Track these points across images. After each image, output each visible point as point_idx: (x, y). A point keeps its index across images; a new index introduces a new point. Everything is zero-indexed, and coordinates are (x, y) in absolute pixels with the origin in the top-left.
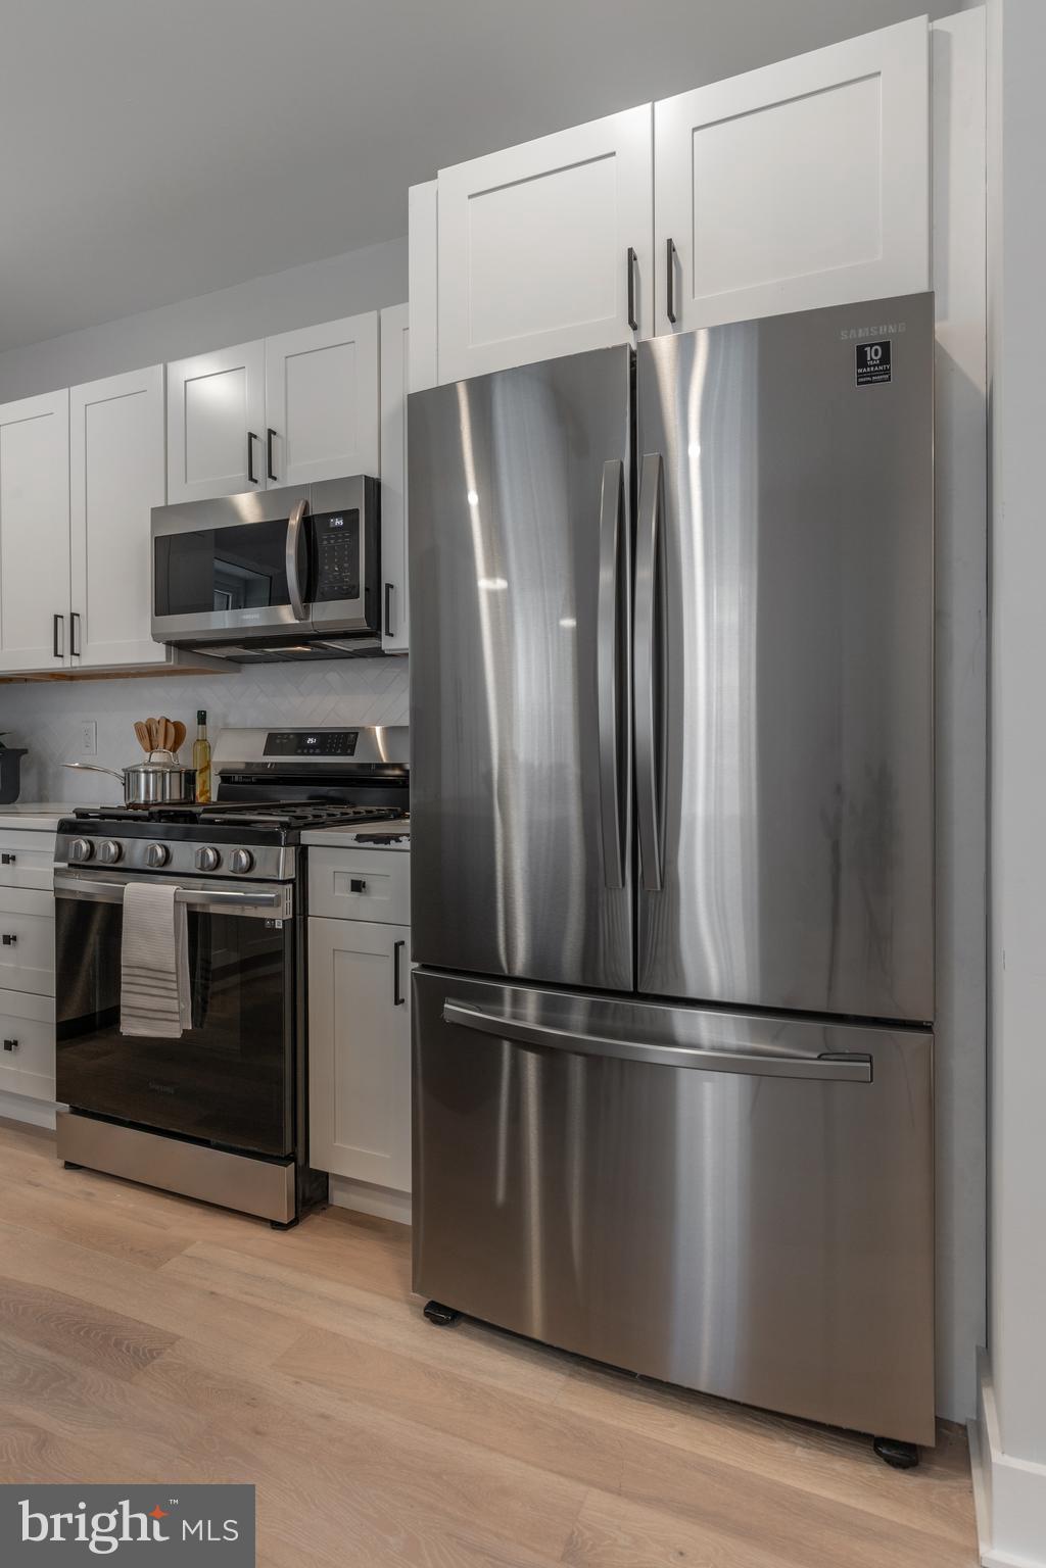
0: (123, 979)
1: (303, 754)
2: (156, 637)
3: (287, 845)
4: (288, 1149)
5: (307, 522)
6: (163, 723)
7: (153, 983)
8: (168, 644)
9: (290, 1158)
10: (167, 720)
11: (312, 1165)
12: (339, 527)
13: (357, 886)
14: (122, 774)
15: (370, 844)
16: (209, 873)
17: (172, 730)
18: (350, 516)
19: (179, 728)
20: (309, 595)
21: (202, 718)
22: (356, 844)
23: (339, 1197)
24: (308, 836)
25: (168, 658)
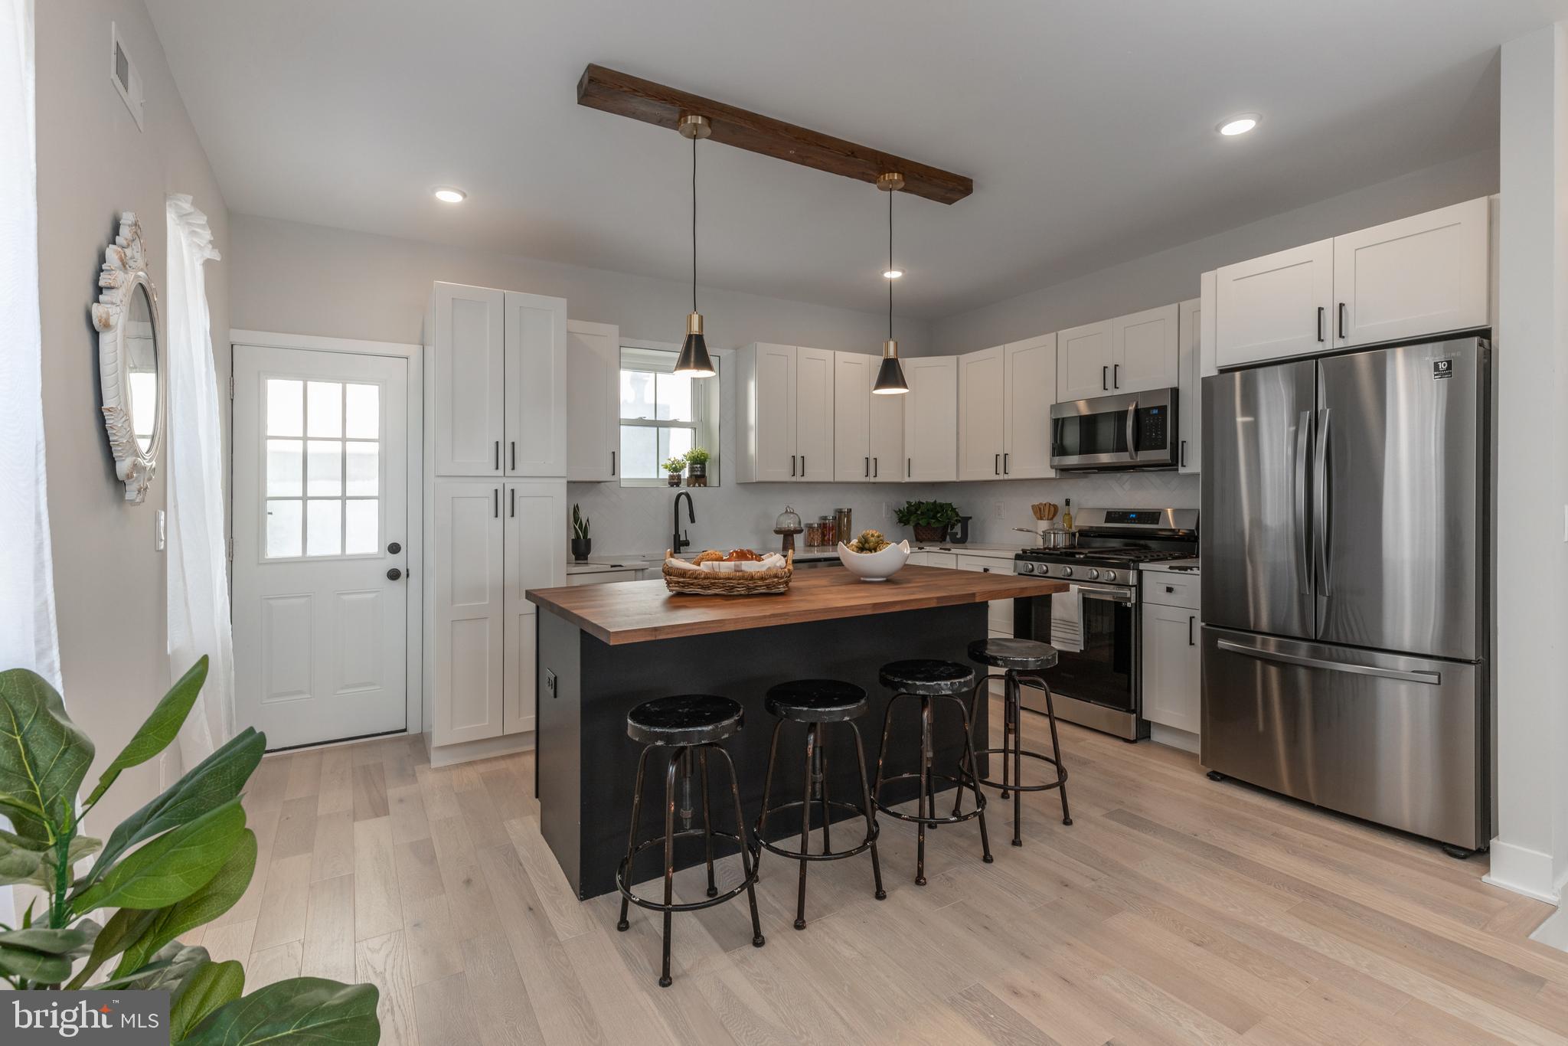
0: (1052, 624)
1: (1128, 523)
2: (1052, 467)
3: (1133, 569)
4: (1133, 707)
5: (1137, 411)
6: (1047, 505)
7: (1065, 626)
8: (1056, 469)
9: (1134, 711)
10: (1050, 504)
11: (1143, 718)
12: (1155, 414)
13: (1169, 590)
14: (1042, 534)
15: (1177, 571)
16: (1094, 581)
17: (1052, 509)
18: (1162, 409)
19: (1055, 507)
20: (1137, 448)
21: (1068, 502)
22: (1170, 571)
23: (1157, 736)
24: (1142, 566)
25: (1056, 475)
